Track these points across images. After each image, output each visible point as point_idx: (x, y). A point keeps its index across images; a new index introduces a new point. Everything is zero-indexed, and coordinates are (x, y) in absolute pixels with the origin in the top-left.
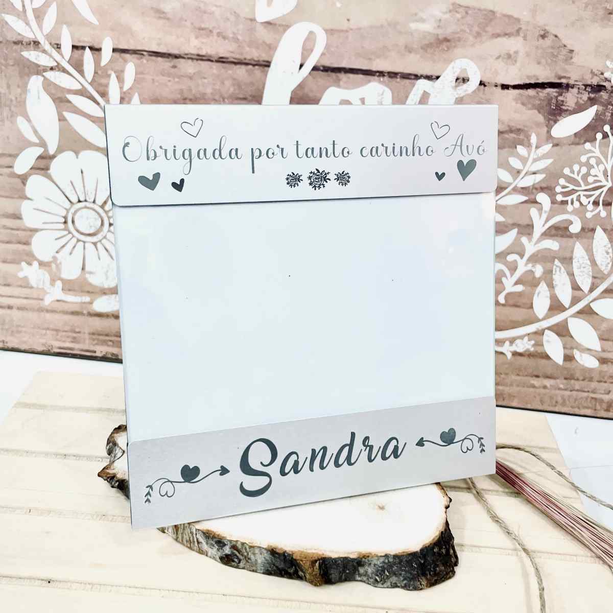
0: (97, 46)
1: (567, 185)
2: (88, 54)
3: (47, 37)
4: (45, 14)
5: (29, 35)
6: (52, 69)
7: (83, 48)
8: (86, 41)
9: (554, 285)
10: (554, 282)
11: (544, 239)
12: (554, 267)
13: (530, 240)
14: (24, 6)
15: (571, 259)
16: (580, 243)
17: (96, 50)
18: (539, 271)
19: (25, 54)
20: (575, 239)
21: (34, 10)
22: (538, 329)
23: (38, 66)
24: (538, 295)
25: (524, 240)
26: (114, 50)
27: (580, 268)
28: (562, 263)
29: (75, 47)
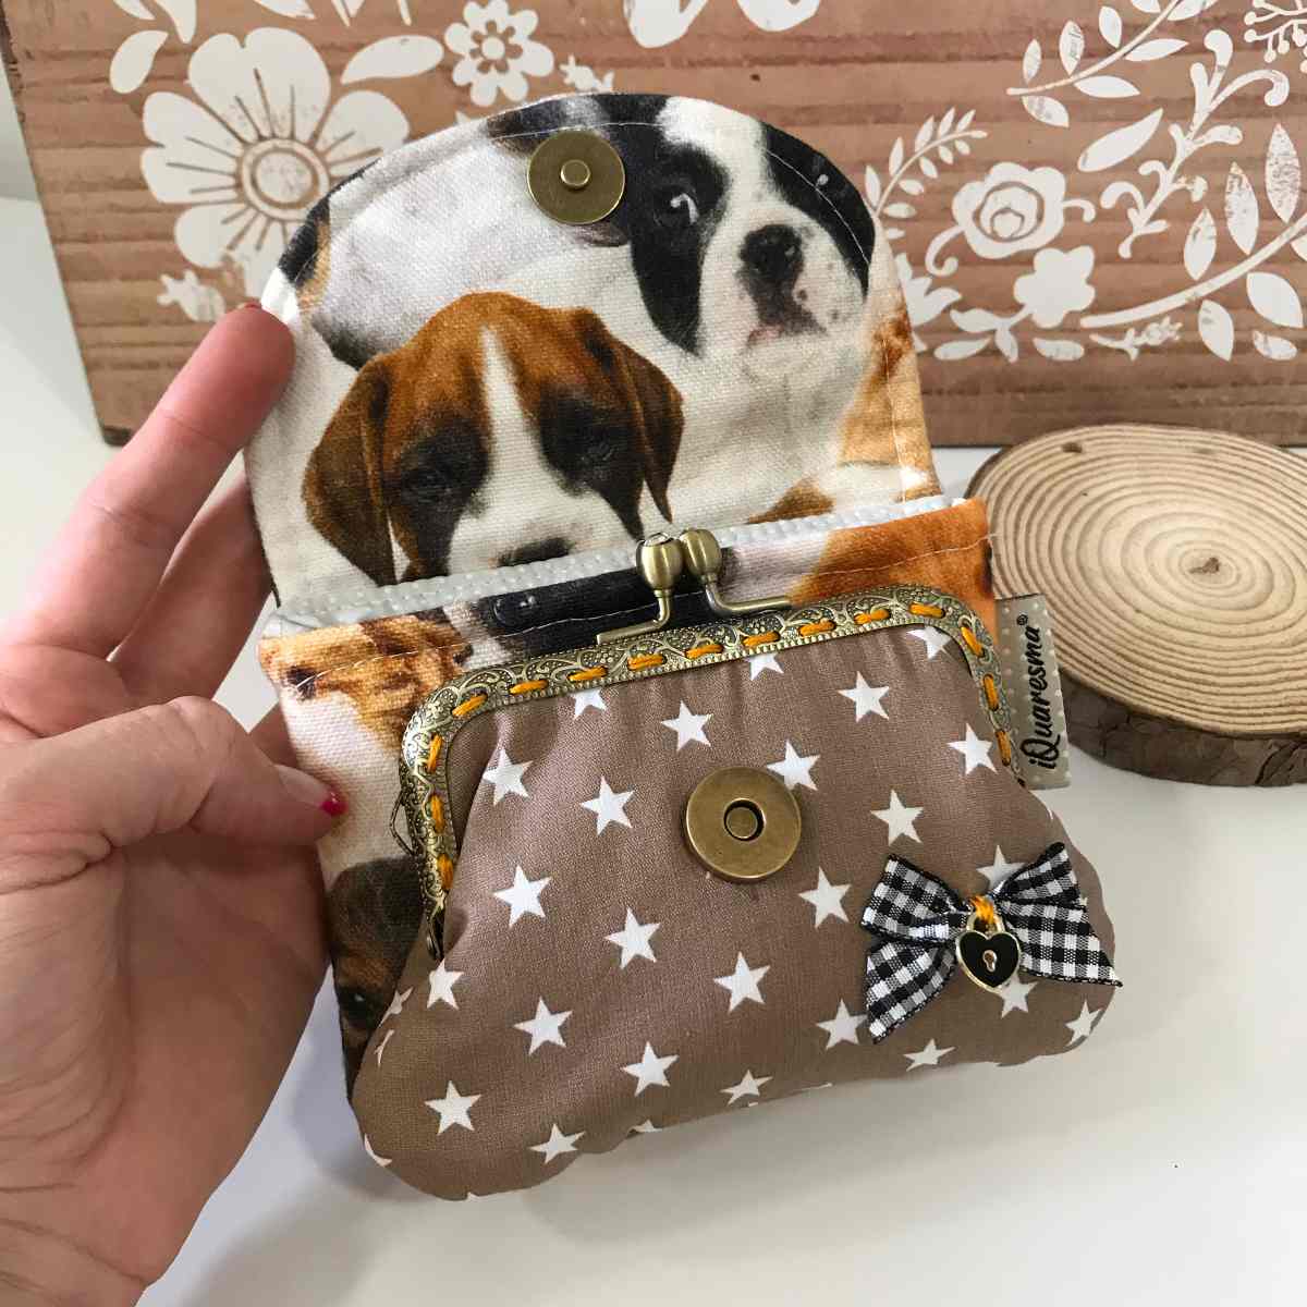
1: (1269, 7)
9: (1227, 215)
10: (1226, 209)
11: (1213, 125)
12: (1230, 179)
13: (1186, 130)
15: (1264, 159)
16: (1283, 125)
18: (1199, 188)
20: (1274, 119)
22: (1189, 300)
24: (1194, 237)
25: (1175, 131)
27: (1278, 176)
28: (1244, 169)
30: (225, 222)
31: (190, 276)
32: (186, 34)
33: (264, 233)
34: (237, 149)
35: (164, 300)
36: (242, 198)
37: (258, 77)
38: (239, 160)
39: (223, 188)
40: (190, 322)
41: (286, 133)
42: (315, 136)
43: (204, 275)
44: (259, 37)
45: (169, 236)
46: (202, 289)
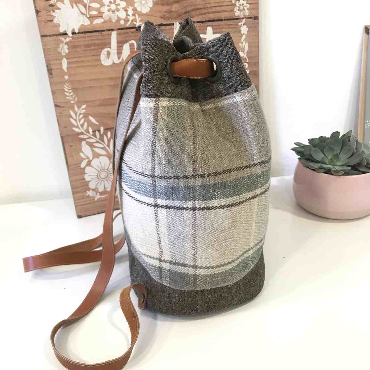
30: (96, 182)
31: (91, 190)
32: (91, 158)
33: (101, 182)
34: (97, 172)
35: (87, 194)
36: (99, 179)
37: (100, 162)
38: (98, 173)
39: (95, 177)
40: (91, 197)
41: (104, 168)
42: (108, 168)
43: (93, 190)
44: (101, 158)
45: (88, 185)
46: (93, 192)
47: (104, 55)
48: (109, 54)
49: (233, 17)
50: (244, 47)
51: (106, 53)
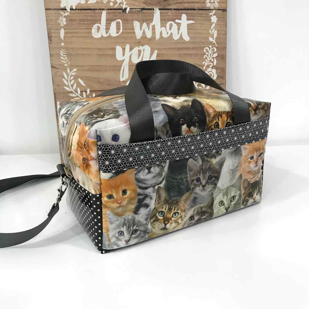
0: (86, 91)
2: (84, 93)
3: (74, 90)
4: (73, 85)
5: (70, 90)
6: (76, 97)
7: (83, 92)
8: (84, 90)
14: (68, 84)
17: (86, 92)
19: (69, 95)
21: (71, 85)
23: (73, 97)
26: (90, 91)
29: (81, 92)
47: (95, 29)
48: (99, 28)
49: (205, 8)
50: (214, 34)
51: (96, 28)
